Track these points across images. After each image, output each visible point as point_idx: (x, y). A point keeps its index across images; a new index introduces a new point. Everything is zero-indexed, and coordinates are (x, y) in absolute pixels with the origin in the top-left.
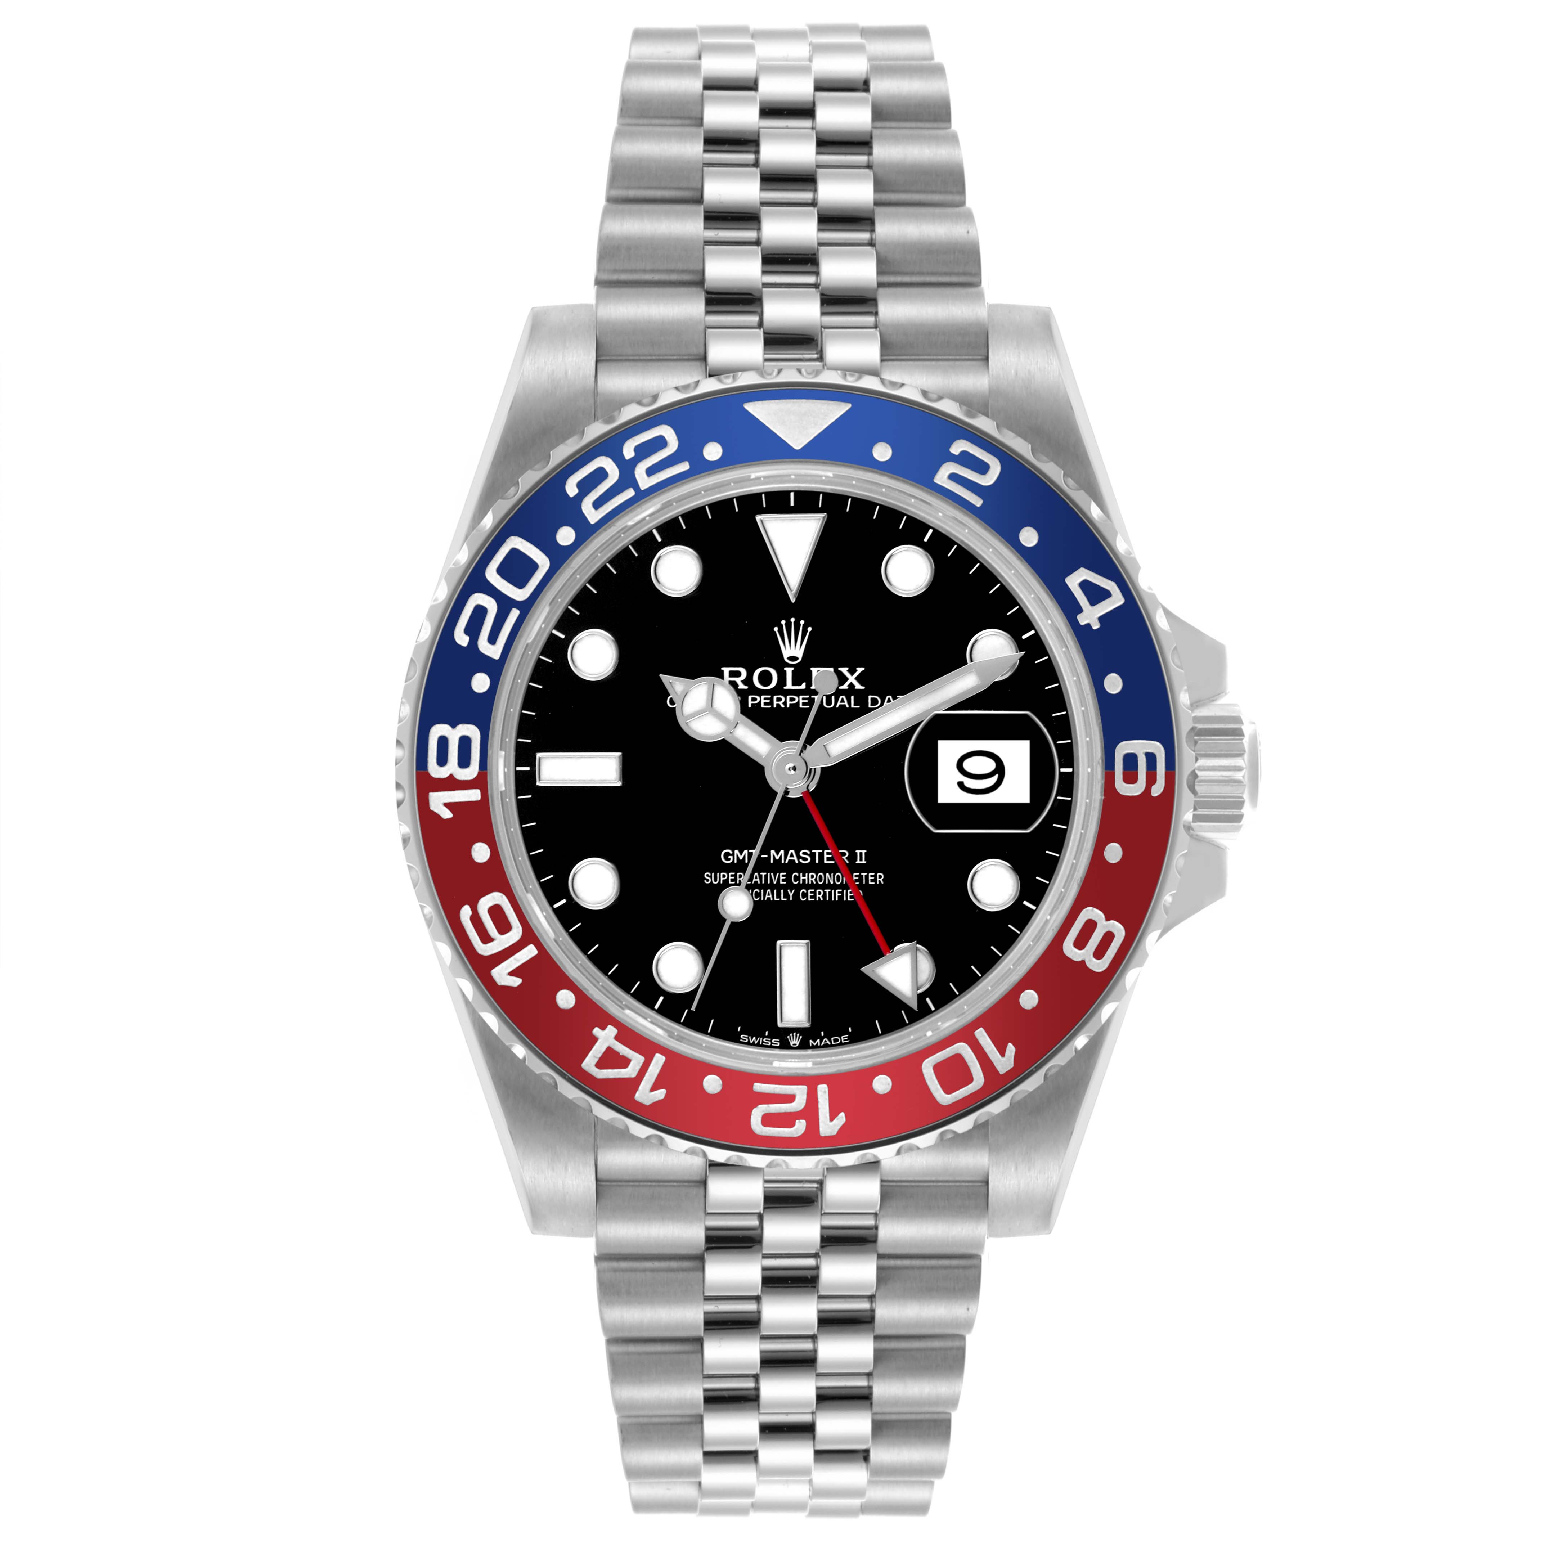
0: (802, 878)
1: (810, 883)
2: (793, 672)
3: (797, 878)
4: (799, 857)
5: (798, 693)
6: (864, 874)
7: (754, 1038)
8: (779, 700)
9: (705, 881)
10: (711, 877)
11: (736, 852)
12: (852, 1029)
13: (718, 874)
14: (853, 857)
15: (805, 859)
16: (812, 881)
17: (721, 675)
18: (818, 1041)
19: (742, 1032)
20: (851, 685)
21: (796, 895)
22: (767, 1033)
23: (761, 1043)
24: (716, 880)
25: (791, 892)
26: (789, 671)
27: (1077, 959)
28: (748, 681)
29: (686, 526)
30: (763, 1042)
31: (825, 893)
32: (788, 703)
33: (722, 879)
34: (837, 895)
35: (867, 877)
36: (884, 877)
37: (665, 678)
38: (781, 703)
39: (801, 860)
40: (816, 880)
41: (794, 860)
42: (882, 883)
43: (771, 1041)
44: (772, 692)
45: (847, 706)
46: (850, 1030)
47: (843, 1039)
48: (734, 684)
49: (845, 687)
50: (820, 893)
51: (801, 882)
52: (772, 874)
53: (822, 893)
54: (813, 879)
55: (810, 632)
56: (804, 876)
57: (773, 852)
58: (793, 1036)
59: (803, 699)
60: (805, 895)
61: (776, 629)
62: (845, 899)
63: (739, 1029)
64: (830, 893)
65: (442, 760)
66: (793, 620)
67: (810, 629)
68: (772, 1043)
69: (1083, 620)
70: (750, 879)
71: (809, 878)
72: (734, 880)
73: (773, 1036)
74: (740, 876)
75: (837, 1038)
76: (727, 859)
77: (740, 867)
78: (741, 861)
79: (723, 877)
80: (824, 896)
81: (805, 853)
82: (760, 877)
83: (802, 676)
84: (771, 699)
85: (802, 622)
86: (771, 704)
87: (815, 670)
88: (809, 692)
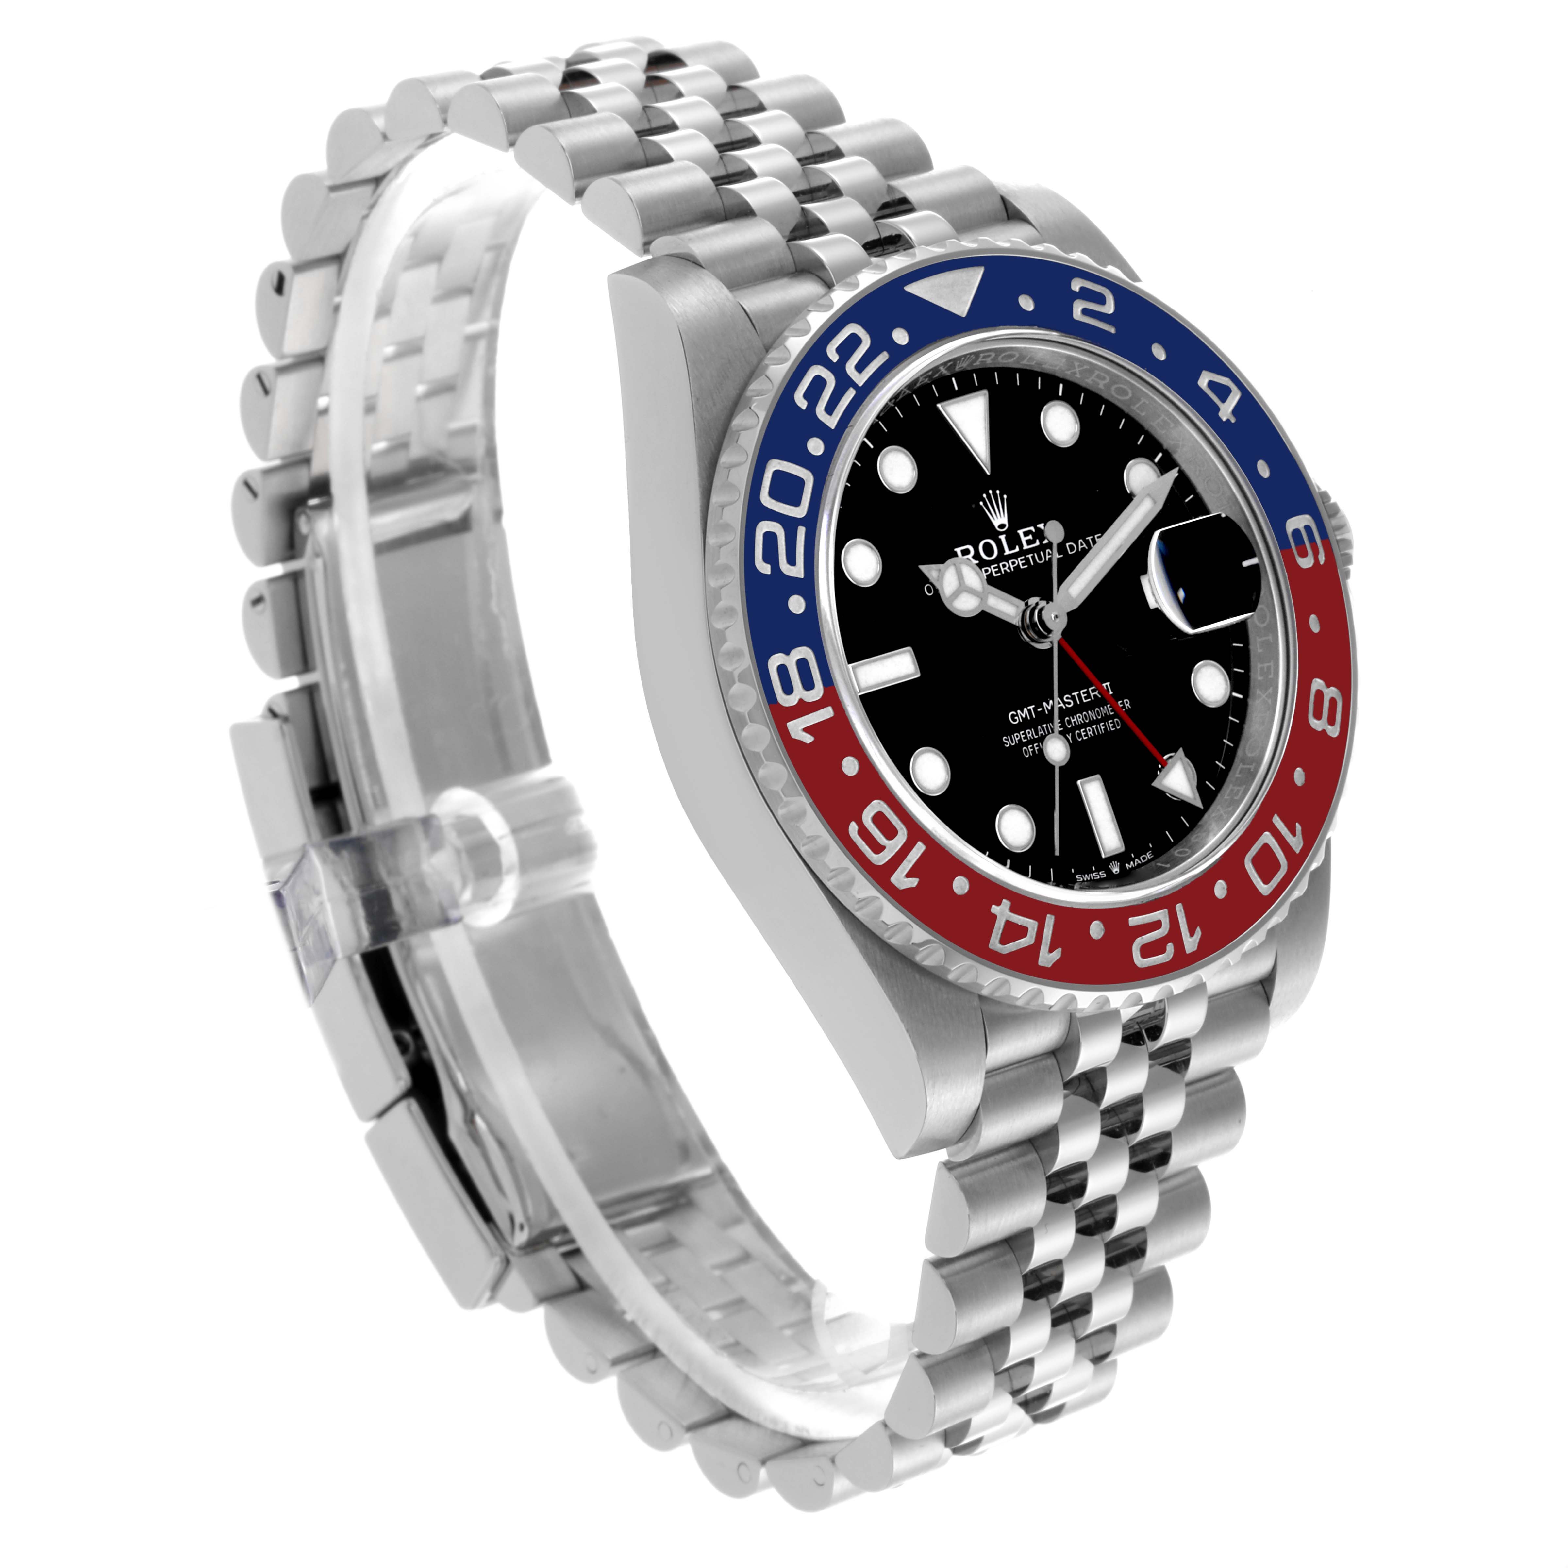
0: (1073, 721)
1: (1080, 723)
2: (1006, 538)
3: (1069, 722)
4: (1064, 703)
5: (1015, 556)
7: (1086, 875)
8: (1004, 566)
9: (1005, 745)
10: (1008, 740)
11: (1019, 711)
13: (1012, 736)
14: (1102, 691)
15: (1069, 703)
16: (1081, 721)
17: (956, 555)
18: (1132, 863)
19: (1076, 873)
21: (1073, 737)
22: (1093, 868)
23: (1092, 878)
24: (1013, 742)
25: (1069, 735)
26: (1003, 538)
27: (1320, 729)
28: (977, 555)
29: (887, 429)
30: (1094, 877)
31: (1093, 729)
32: (1012, 567)
33: (1017, 739)
34: (1103, 728)
36: (1130, 702)
37: (924, 568)
38: (1007, 568)
39: (1067, 705)
40: (1083, 719)
41: (1062, 707)
42: (1130, 707)
43: (1099, 874)
44: (997, 561)
46: (1151, 846)
47: (1149, 856)
49: (1046, 542)
50: (1089, 730)
51: (1073, 725)
52: (1051, 724)
53: (1091, 729)
54: (1081, 719)
55: (1007, 499)
56: (1073, 718)
57: (1044, 704)
58: (1113, 864)
59: (1021, 560)
60: (1080, 735)
61: (981, 503)
62: (1109, 730)
63: (1073, 871)
64: (1097, 728)
65: (788, 689)
66: (990, 492)
67: (1005, 496)
68: (1100, 876)
69: (1222, 418)
70: (1037, 734)
71: (1078, 719)
72: (1026, 738)
73: (1098, 870)
74: (1029, 733)
75: (1144, 856)
76: (1015, 720)
77: (1025, 724)
78: (1025, 719)
79: (1017, 737)
80: (1094, 732)
81: (1067, 698)
82: (1043, 728)
83: (1014, 540)
84: (998, 567)
85: (998, 492)
86: (1000, 571)
87: (1021, 532)
88: (1023, 552)
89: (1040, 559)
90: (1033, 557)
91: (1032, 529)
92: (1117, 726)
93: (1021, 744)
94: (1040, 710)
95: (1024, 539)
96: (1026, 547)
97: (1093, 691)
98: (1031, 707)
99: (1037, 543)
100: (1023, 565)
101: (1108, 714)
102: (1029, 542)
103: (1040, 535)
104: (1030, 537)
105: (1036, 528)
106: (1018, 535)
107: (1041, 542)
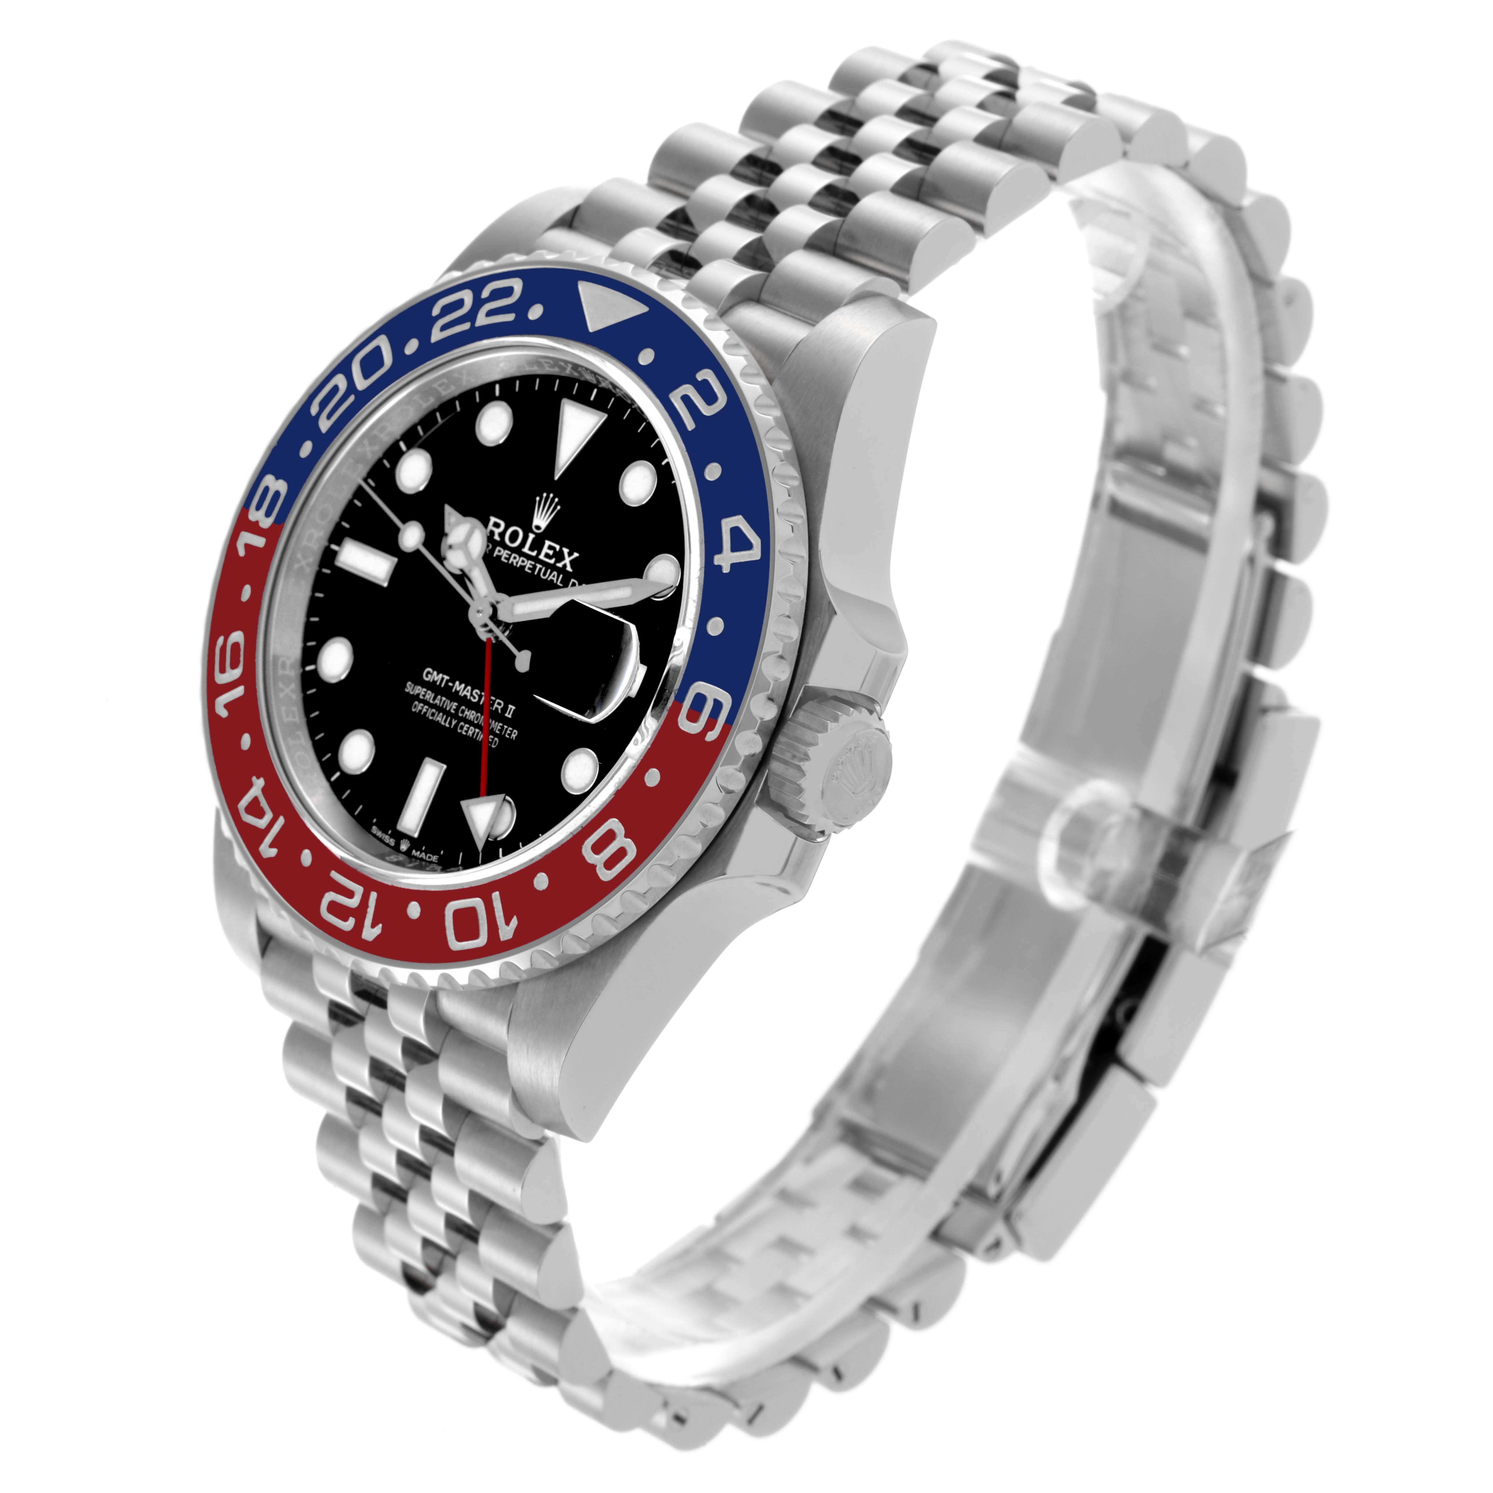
0: (466, 713)
1: (469, 719)
3: (463, 712)
4: (472, 695)
5: (529, 557)
6: (506, 727)
7: (380, 832)
9: (406, 689)
10: (411, 686)
11: (435, 673)
12: (444, 853)
13: (416, 686)
14: (505, 709)
15: (474, 698)
16: (471, 718)
17: (486, 522)
18: (419, 852)
19: (375, 824)
20: (565, 566)
21: (456, 725)
22: (387, 830)
24: (413, 691)
25: (455, 721)
26: (531, 536)
27: (590, 861)
28: (502, 535)
29: (518, 387)
30: (385, 838)
31: (475, 732)
33: (417, 692)
34: (482, 737)
35: (507, 729)
36: (518, 735)
37: (448, 509)
38: (515, 561)
39: (472, 698)
40: (474, 718)
41: (467, 696)
42: (514, 738)
45: (555, 582)
46: (442, 852)
47: (434, 858)
48: (492, 533)
49: (560, 565)
50: (472, 730)
51: (464, 716)
52: (449, 701)
55: (558, 510)
56: (468, 711)
57: (457, 683)
58: (404, 841)
60: (462, 728)
61: (538, 499)
63: (375, 820)
64: (478, 733)
66: (551, 495)
67: (559, 507)
68: (390, 841)
69: (718, 560)
70: (434, 699)
71: (471, 715)
72: (424, 696)
73: (391, 836)
74: (429, 694)
75: (431, 856)
76: (427, 676)
77: (431, 686)
78: (434, 682)
79: (419, 690)
80: (473, 734)
81: (476, 693)
82: (441, 700)
83: (537, 545)
84: (510, 556)
85: (557, 500)
86: (508, 559)
87: (548, 543)
88: (536, 559)
89: (545, 574)
90: (540, 570)
91: (558, 547)
92: (493, 744)
93: (416, 697)
94: (450, 684)
95: (545, 550)
96: (542, 557)
97: (499, 704)
98: (446, 677)
99: (552, 561)
100: (529, 569)
101: (495, 729)
102: (547, 555)
103: (559, 556)
104: (551, 552)
105: (561, 549)
106: (544, 544)
107: (556, 562)
